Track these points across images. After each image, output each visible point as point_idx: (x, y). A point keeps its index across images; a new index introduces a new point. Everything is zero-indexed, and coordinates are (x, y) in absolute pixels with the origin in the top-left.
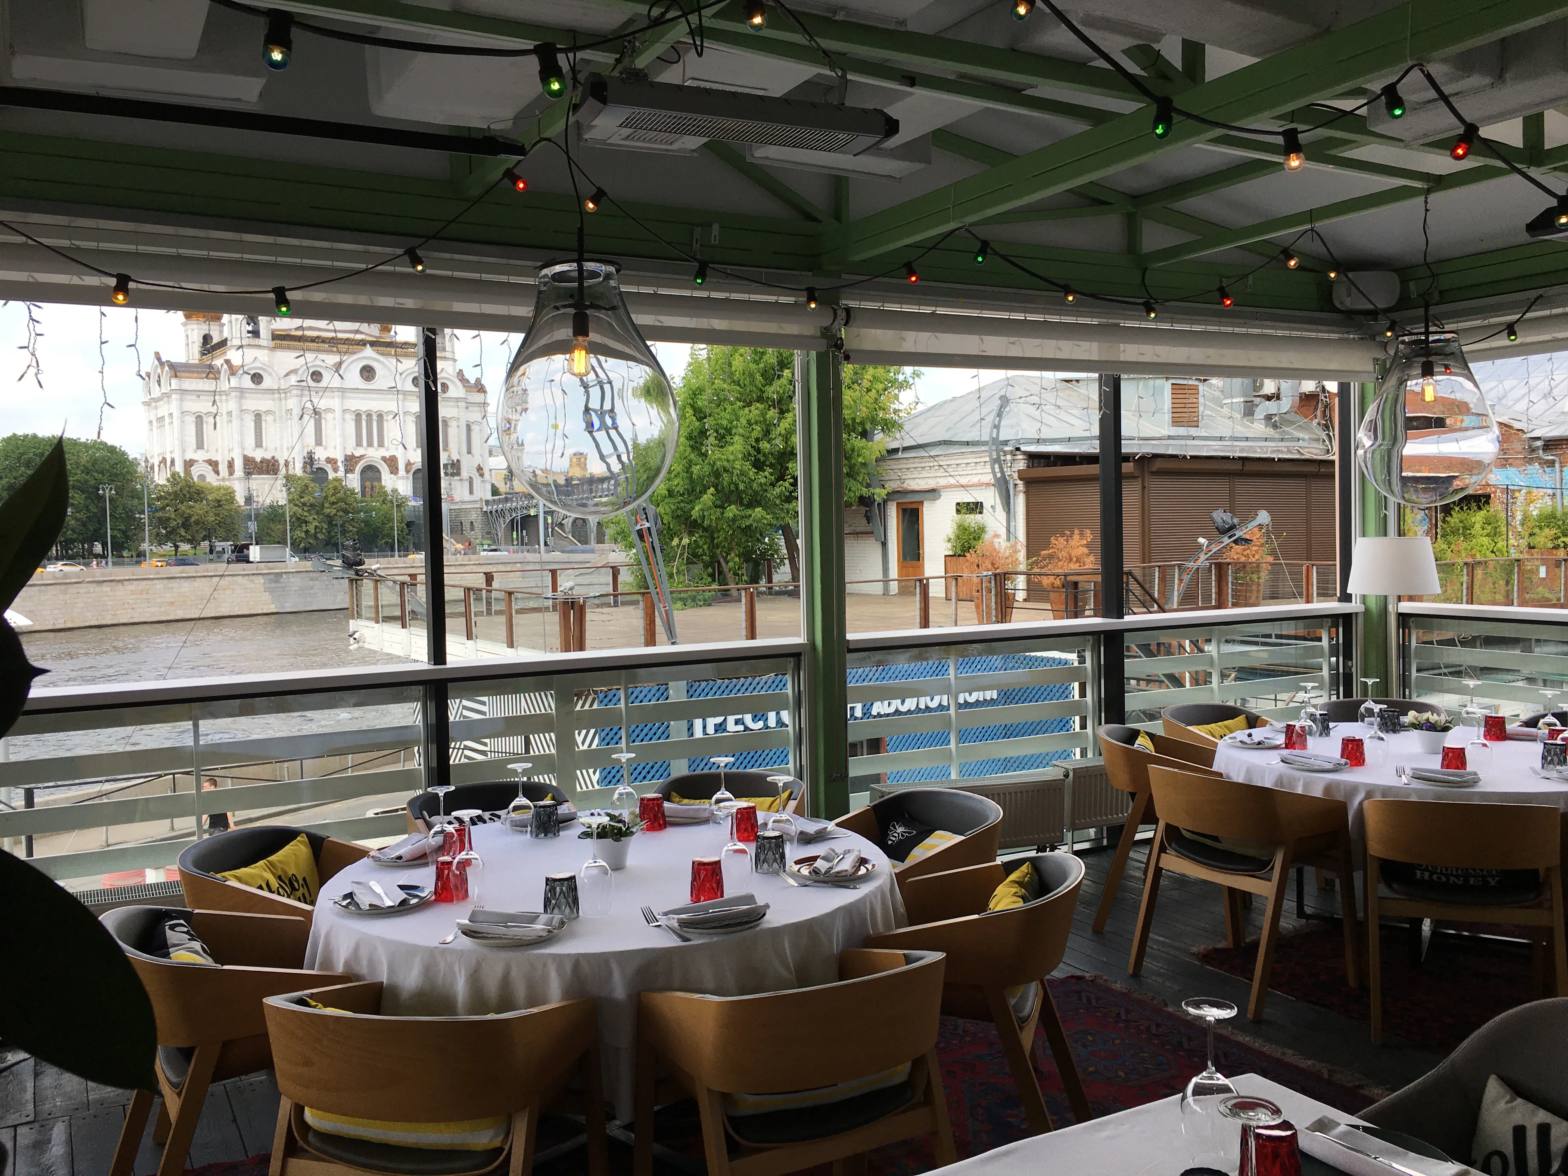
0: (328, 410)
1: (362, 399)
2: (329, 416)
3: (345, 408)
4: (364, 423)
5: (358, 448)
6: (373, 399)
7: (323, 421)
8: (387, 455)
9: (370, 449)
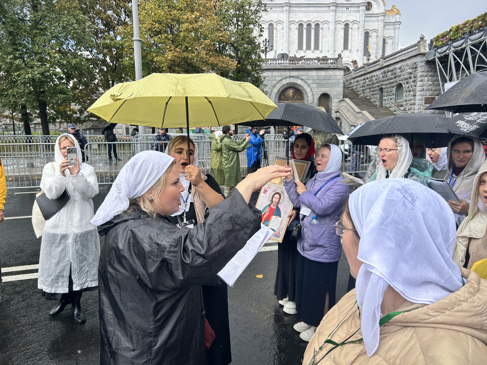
0: (279, 22)
1: (305, 12)
2: (279, 27)
3: (291, 20)
4: (305, 31)
5: (299, 51)
6: (312, 12)
7: (275, 30)
8: (321, 56)
9: (308, 51)
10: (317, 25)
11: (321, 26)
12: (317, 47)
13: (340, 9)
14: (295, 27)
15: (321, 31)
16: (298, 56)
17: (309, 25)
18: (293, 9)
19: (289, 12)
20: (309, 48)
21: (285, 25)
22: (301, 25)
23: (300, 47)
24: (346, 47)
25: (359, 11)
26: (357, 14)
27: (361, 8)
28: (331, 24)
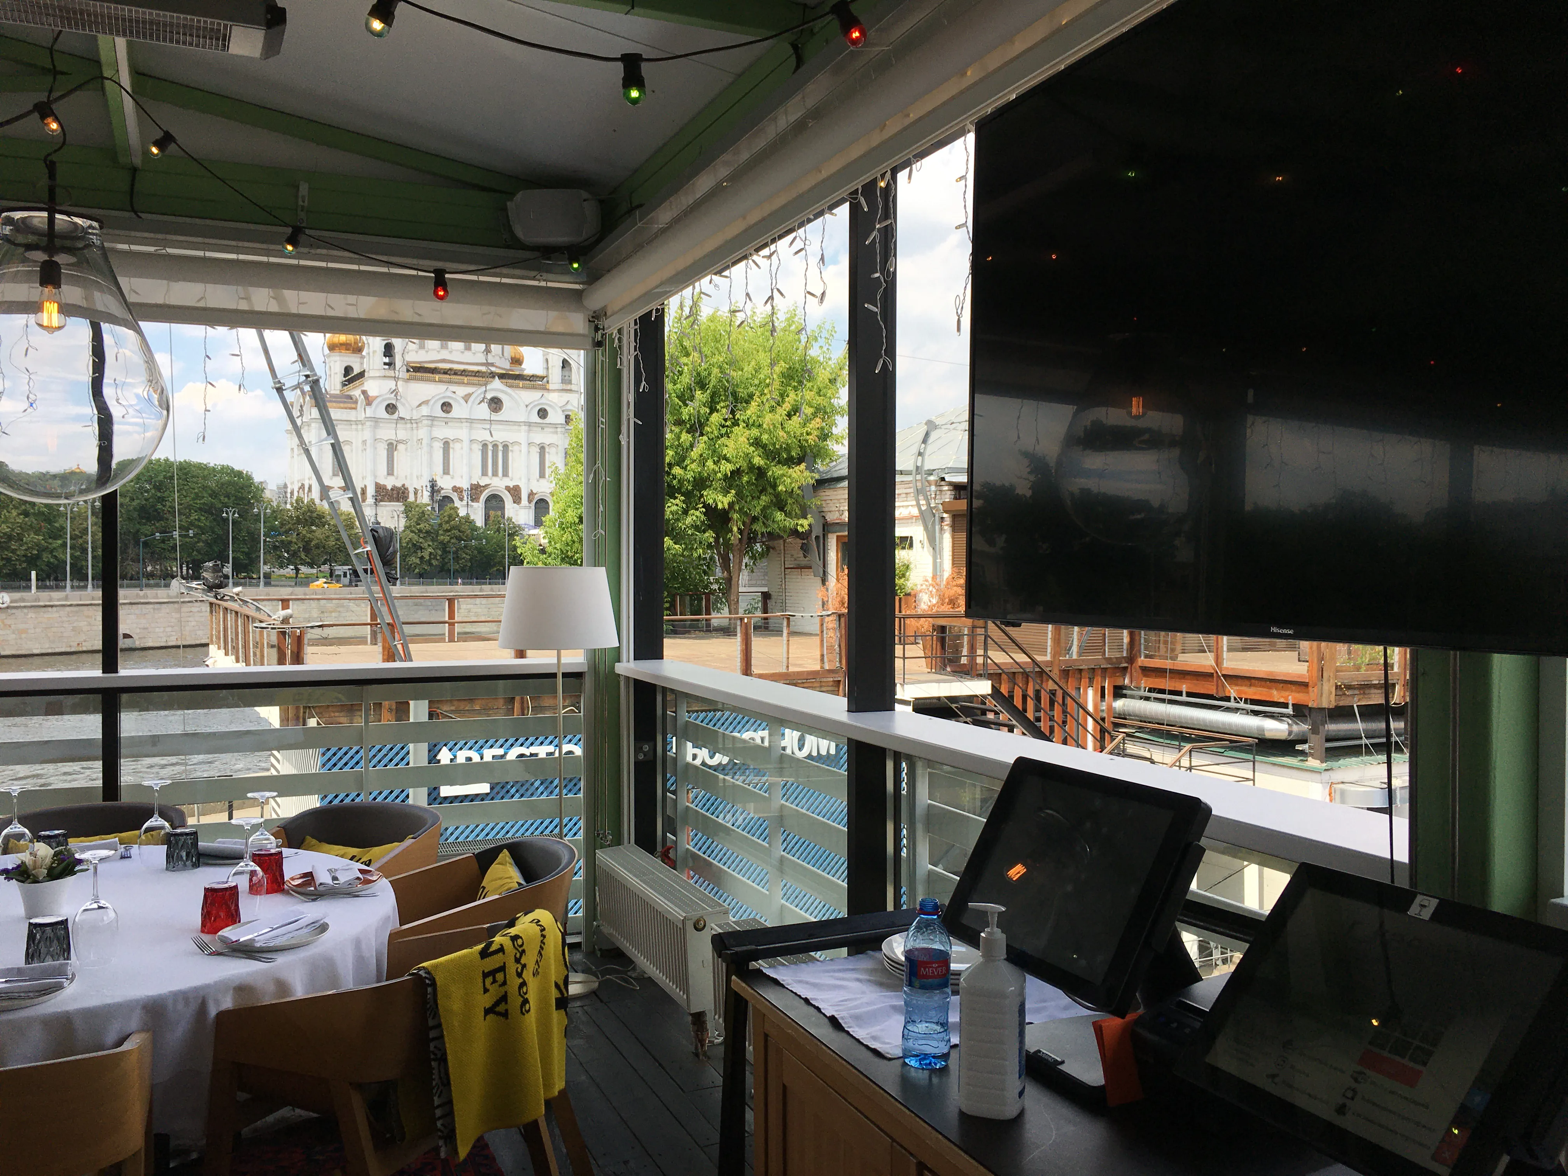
0: (457, 440)
1: (489, 430)
2: (457, 446)
3: (472, 438)
4: (490, 453)
5: (484, 477)
6: (500, 430)
7: (451, 451)
8: (511, 484)
9: (495, 478)
10: (506, 447)
11: (510, 448)
12: (505, 474)
13: (535, 429)
14: (477, 448)
15: (510, 454)
16: (482, 484)
17: (495, 446)
18: (475, 425)
19: (471, 428)
20: (495, 474)
21: (466, 443)
22: (485, 446)
23: (484, 473)
24: (542, 475)
25: (556, 433)
26: (555, 436)
27: (559, 430)
28: (522, 446)
